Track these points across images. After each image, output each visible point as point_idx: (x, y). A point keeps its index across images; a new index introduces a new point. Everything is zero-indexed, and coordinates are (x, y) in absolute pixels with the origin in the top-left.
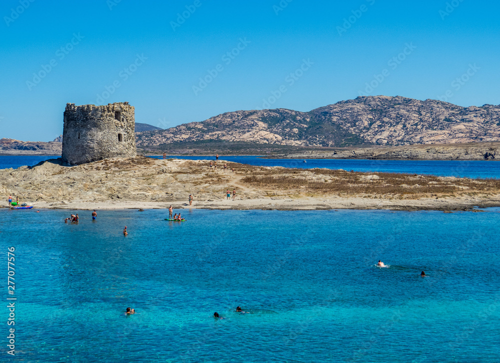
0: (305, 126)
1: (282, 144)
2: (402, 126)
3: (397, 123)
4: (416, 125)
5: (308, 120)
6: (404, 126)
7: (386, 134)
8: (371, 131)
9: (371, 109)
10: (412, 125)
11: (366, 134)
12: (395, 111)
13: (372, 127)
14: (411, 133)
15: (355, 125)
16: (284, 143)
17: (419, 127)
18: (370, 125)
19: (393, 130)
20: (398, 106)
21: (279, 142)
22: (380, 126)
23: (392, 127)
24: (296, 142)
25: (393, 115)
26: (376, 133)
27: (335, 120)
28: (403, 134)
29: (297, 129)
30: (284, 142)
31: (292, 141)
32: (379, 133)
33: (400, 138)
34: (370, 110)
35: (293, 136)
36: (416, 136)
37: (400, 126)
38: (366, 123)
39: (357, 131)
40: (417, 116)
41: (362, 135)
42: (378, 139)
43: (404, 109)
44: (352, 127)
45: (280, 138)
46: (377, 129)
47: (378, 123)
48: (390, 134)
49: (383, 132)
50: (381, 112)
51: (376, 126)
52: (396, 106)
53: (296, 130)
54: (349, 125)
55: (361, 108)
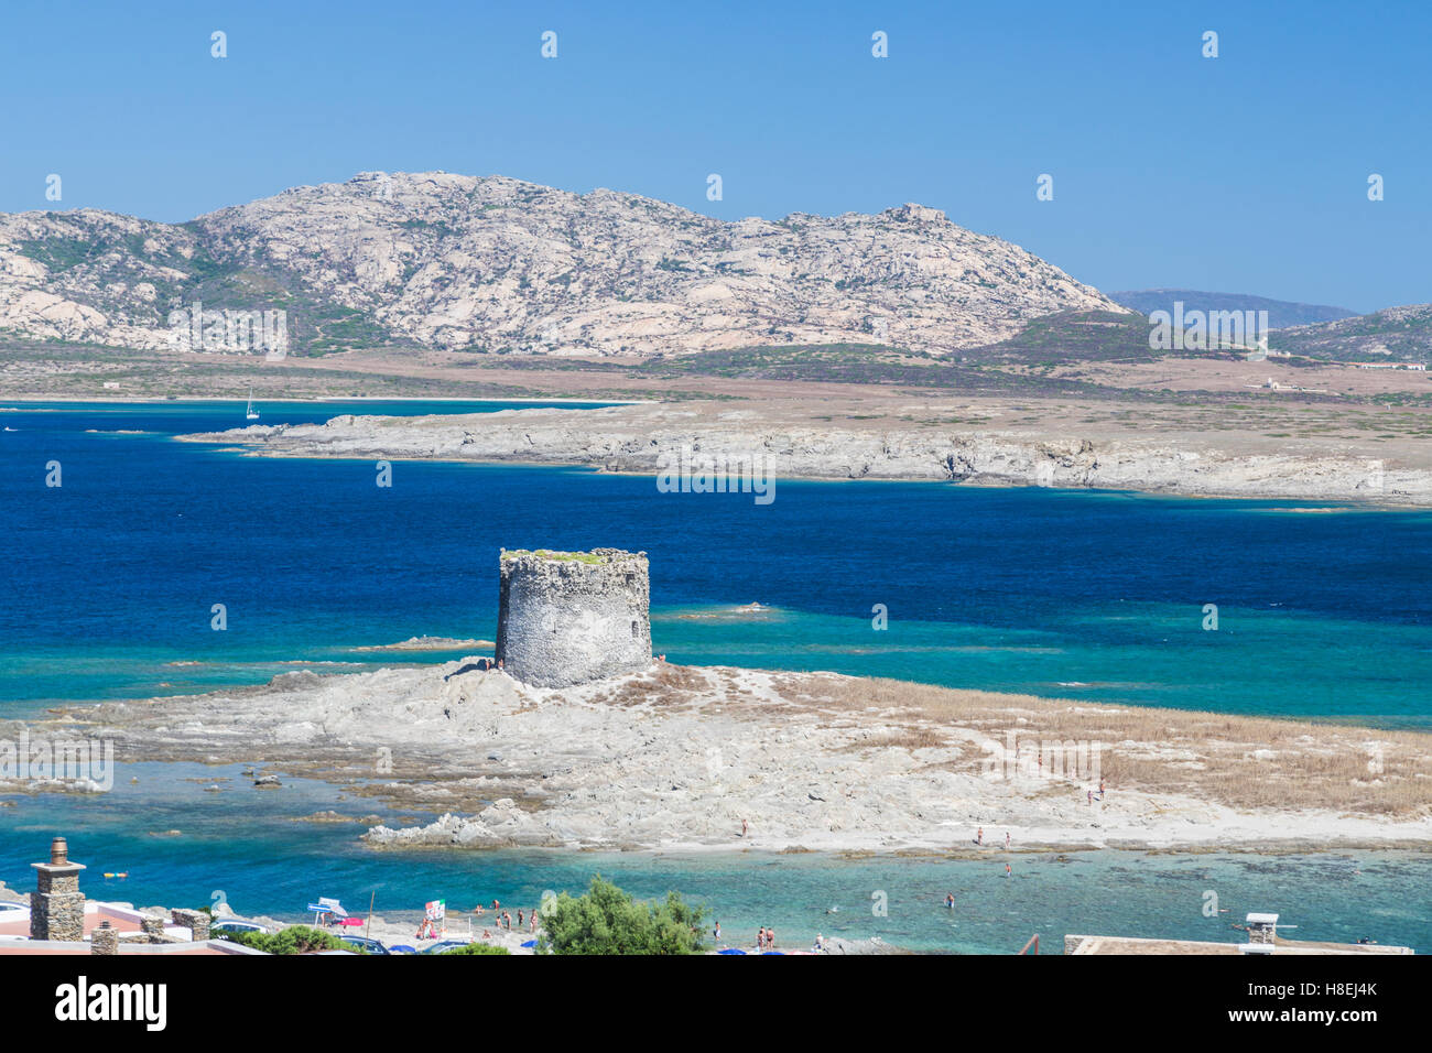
0: (179, 275)
1: (112, 342)
2: (516, 284)
3: (500, 273)
4: (565, 280)
5: (187, 253)
6: (525, 283)
7: (461, 311)
8: (409, 297)
9: (404, 219)
10: (551, 282)
11: (394, 308)
12: (490, 229)
13: (411, 284)
14: (548, 307)
15: (352, 276)
16: (116, 337)
17: (575, 288)
18: (407, 275)
19: (486, 296)
20: (500, 211)
21: (98, 333)
22: (441, 283)
23: (482, 287)
24: (156, 333)
25: (484, 243)
26: (427, 307)
27: (283, 257)
28: (523, 313)
29: (151, 287)
30: (115, 333)
31: (144, 330)
32: (441, 308)
33: (511, 326)
34: (402, 225)
35: (143, 313)
36: (569, 319)
37: (509, 285)
38: (392, 271)
39: (361, 296)
40: (569, 248)
41: (380, 313)
42: (438, 330)
43: (519, 222)
44: (343, 281)
45: (99, 319)
46: (429, 293)
47: (434, 270)
48: (476, 312)
49: (452, 305)
50: (443, 231)
51: (427, 282)
52: (490, 213)
53: (147, 290)
54: (332, 275)
55: (370, 217)
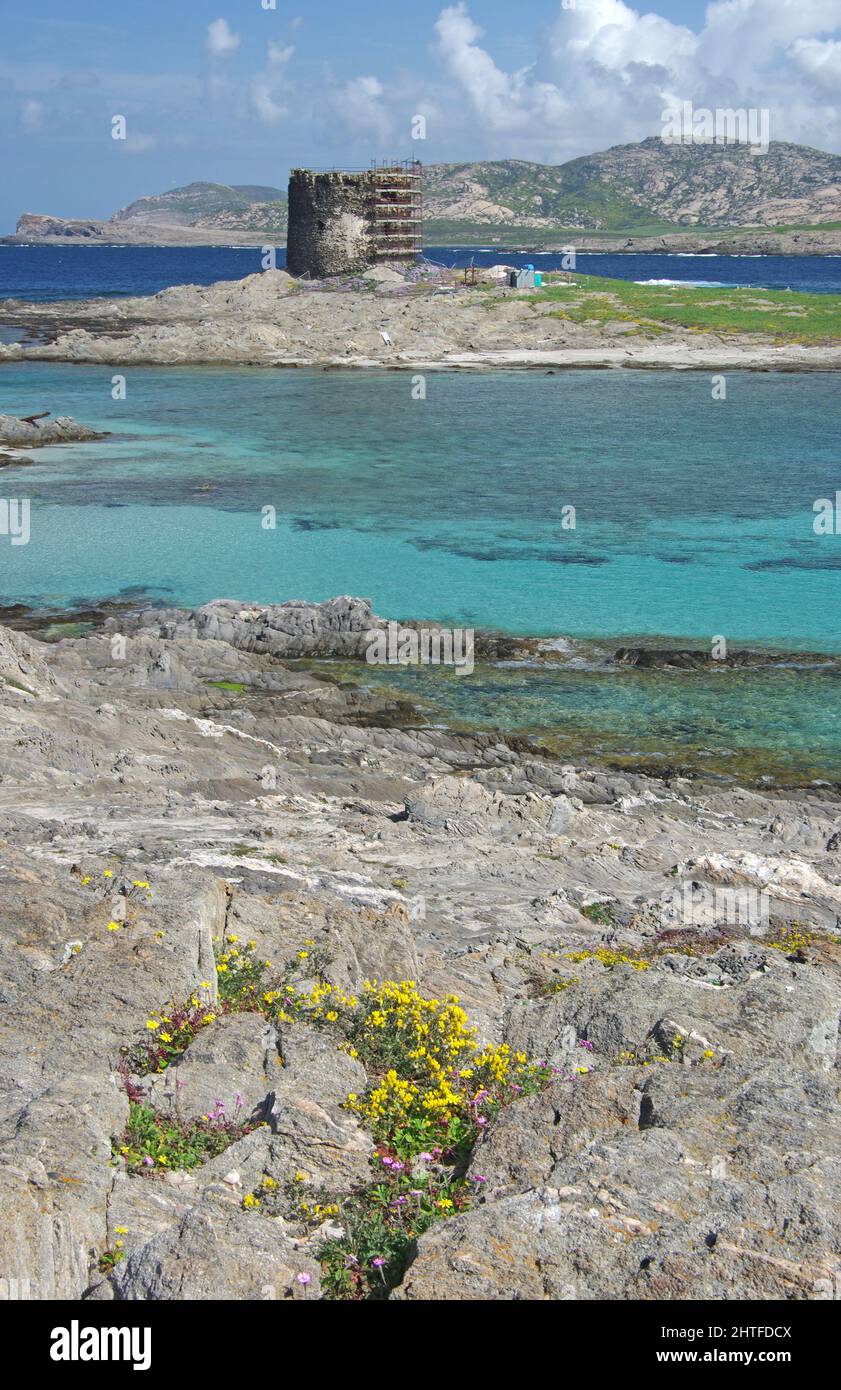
0: (554, 192)
1: (515, 225)
2: (725, 192)
3: (717, 186)
4: (751, 188)
5: (559, 180)
6: (730, 191)
7: (696, 206)
8: (670, 200)
9: (670, 160)
10: (743, 190)
11: (661, 206)
12: (714, 164)
13: (672, 193)
14: (741, 203)
15: (642, 190)
16: (517, 223)
17: (756, 193)
18: (670, 188)
19: (709, 198)
20: (719, 154)
21: (509, 220)
22: (686, 193)
23: (708, 194)
24: (538, 220)
25: (711, 172)
26: (678, 205)
27: (607, 181)
28: (728, 206)
29: (540, 198)
30: (518, 220)
31: (533, 219)
32: (685, 205)
33: (721, 213)
34: (669, 163)
35: (533, 211)
36: (750, 209)
37: (722, 192)
38: (662, 187)
39: (645, 200)
40: (754, 172)
41: (654, 209)
42: (683, 216)
43: (730, 159)
44: (636, 193)
45: (511, 213)
46: (680, 197)
47: (684, 186)
48: (704, 206)
49: (691, 203)
50: (689, 166)
51: (680, 192)
52: (715, 155)
53: (538, 200)
54: (631, 189)
55: (653, 159)
